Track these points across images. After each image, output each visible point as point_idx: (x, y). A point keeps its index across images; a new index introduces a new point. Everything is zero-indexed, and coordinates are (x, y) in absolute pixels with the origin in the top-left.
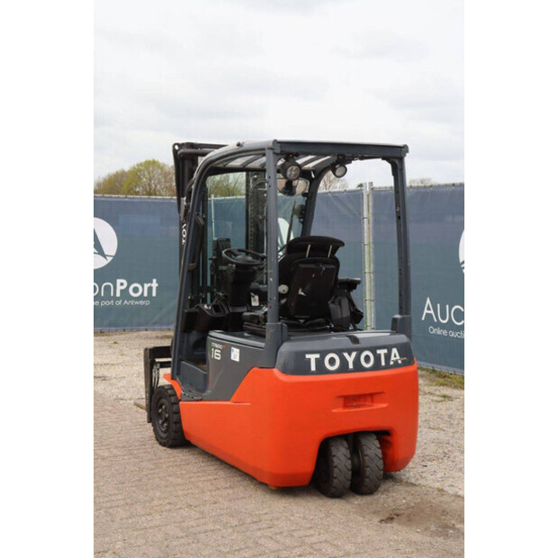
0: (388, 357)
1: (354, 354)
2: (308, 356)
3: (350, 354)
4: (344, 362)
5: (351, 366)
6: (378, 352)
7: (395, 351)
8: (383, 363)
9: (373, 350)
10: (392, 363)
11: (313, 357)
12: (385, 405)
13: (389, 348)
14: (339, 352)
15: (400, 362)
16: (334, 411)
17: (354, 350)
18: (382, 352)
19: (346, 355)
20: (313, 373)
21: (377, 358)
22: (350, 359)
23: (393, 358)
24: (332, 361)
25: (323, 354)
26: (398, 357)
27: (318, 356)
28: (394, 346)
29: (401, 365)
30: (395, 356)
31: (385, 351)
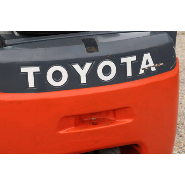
0: (136, 66)
1: (88, 66)
2: (23, 70)
3: (82, 66)
4: (74, 76)
5: (83, 80)
6: (123, 60)
7: (147, 57)
8: (129, 73)
9: (116, 59)
10: (142, 72)
11: (30, 71)
12: (129, 121)
13: (140, 55)
14: (67, 64)
16: (62, 132)
17: (88, 60)
18: (128, 61)
19: (77, 67)
20: (32, 90)
21: (121, 68)
22: (83, 72)
23: (144, 65)
24: (57, 76)
25: (45, 66)
26: (151, 63)
27: (37, 69)
28: (146, 51)
29: (154, 73)
30: (147, 63)
31: (134, 58)
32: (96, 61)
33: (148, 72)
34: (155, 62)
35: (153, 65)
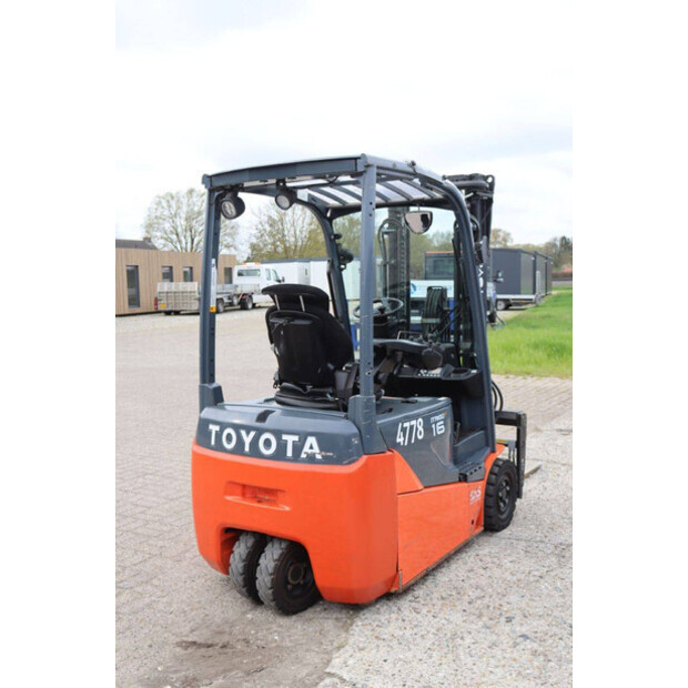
0: (298, 448)
1: (252, 434)
2: (211, 427)
3: (248, 433)
4: (241, 441)
6: (285, 437)
7: (311, 440)
8: (289, 453)
10: (303, 456)
13: (303, 437)
15: (319, 457)
17: (253, 429)
18: (290, 439)
19: (243, 433)
21: (282, 446)
22: (248, 439)
23: (306, 449)
24: (229, 439)
26: (316, 449)
27: (218, 428)
28: (312, 434)
29: (319, 462)
30: (311, 448)
31: (296, 438)
32: (260, 432)
33: (311, 459)
34: (321, 449)
35: (318, 451)
